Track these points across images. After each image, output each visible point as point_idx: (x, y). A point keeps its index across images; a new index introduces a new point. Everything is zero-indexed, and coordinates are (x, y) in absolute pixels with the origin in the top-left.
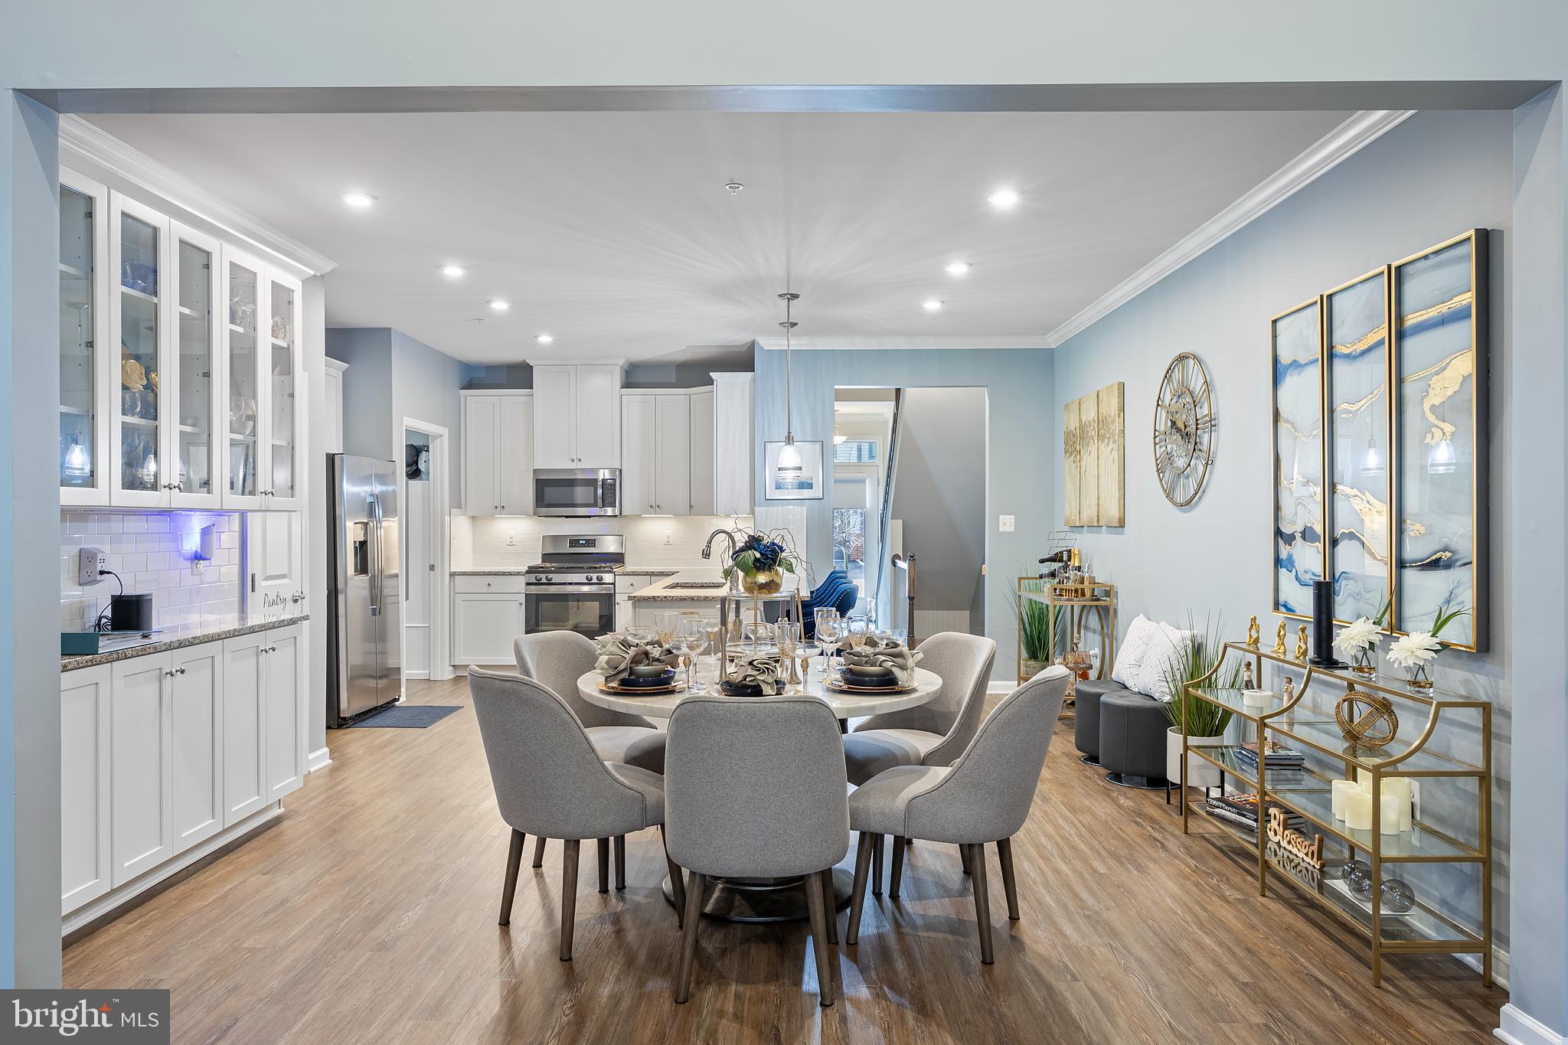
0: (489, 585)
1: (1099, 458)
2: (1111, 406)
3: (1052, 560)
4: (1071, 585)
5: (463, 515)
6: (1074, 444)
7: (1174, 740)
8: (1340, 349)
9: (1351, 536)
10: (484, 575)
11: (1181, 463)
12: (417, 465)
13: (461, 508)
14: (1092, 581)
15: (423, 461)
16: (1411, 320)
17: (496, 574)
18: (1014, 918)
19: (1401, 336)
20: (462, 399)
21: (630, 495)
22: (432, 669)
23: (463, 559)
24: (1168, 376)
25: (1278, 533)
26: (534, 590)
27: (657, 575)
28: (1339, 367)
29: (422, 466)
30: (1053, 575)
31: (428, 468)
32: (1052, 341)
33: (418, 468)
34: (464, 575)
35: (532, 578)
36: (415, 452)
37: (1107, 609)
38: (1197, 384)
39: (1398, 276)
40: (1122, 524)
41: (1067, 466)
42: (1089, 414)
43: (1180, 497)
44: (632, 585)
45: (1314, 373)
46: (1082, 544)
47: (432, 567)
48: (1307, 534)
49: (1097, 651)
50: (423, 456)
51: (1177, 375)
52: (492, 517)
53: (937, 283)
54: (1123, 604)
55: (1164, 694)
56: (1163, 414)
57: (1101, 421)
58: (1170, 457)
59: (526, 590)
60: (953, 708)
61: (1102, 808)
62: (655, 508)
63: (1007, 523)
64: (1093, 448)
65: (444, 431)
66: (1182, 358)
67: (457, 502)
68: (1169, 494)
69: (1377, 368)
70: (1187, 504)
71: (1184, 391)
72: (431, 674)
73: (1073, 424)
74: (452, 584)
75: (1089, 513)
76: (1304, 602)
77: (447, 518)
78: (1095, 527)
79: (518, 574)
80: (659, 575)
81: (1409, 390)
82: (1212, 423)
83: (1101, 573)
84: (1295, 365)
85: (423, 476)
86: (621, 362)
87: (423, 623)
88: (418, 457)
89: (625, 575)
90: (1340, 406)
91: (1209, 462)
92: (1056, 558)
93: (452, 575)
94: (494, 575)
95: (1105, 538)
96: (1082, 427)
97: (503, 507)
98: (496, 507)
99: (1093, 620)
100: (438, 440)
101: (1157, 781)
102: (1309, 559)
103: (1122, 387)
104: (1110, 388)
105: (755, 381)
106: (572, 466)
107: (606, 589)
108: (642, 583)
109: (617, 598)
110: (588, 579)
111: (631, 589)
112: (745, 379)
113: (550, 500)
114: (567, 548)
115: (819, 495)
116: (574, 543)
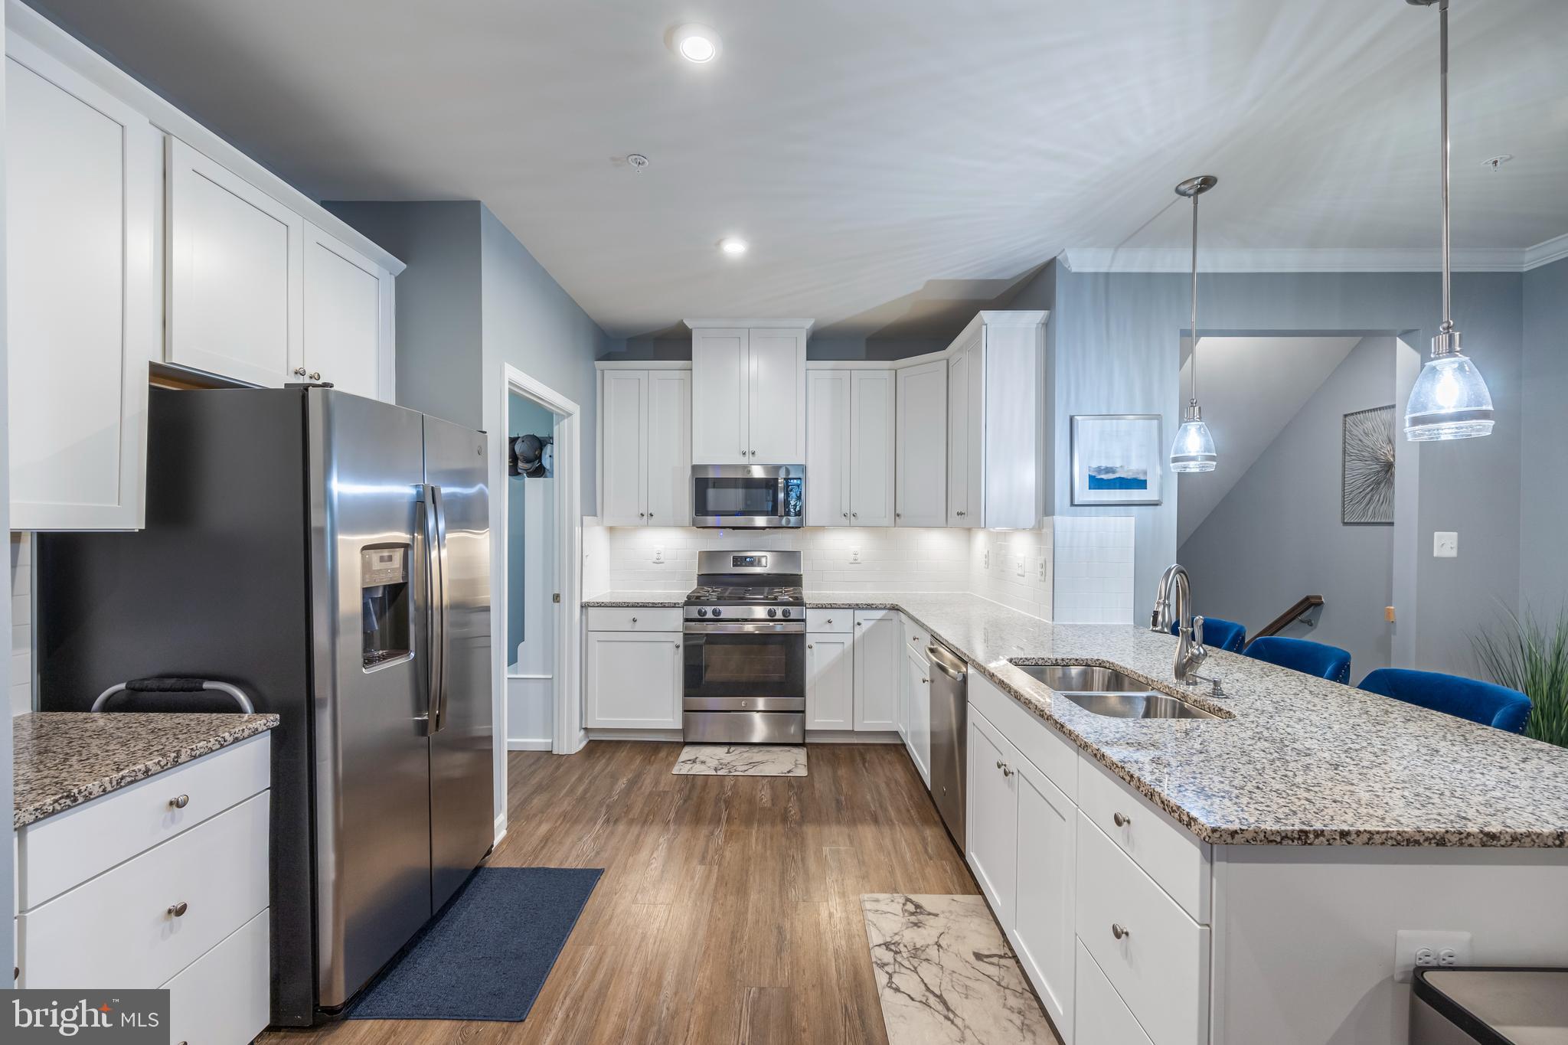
0: (634, 620)
5: (598, 525)
10: (628, 606)
12: (540, 461)
13: (595, 515)
15: (547, 456)
17: (644, 606)
20: (599, 373)
21: (817, 501)
22: (556, 739)
23: (598, 584)
26: (698, 628)
27: (863, 609)
29: (546, 462)
31: (552, 465)
33: (541, 464)
34: (600, 606)
35: (694, 612)
36: (537, 444)
44: (830, 622)
47: (556, 598)
50: (548, 449)
52: (637, 528)
59: (686, 628)
62: (850, 518)
65: (574, 408)
67: (591, 506)
72: (554, 745)
74: (584, 617)
77: (578, 530)
79: (674, 606)
80: (866, 609)
85: (548, 474)
86: (809, 324)
87: (544, 674)
88: (541, 450)
89: (819, 608)
93: (585, 606)
94: (641, 607)
97: (651, 515)
98: (642, 515)
100: (566, 420)
105: (1048, 326)
106: (743, 461)
107: (792, 628)
108: (842, 619)
109: (810, 640)
110: (771, 613)
111: (827, 628)
112: (1030, 319)
113: (711, 507)
114: (729, 568)
115: (1155, 497)
116: (739, 561)
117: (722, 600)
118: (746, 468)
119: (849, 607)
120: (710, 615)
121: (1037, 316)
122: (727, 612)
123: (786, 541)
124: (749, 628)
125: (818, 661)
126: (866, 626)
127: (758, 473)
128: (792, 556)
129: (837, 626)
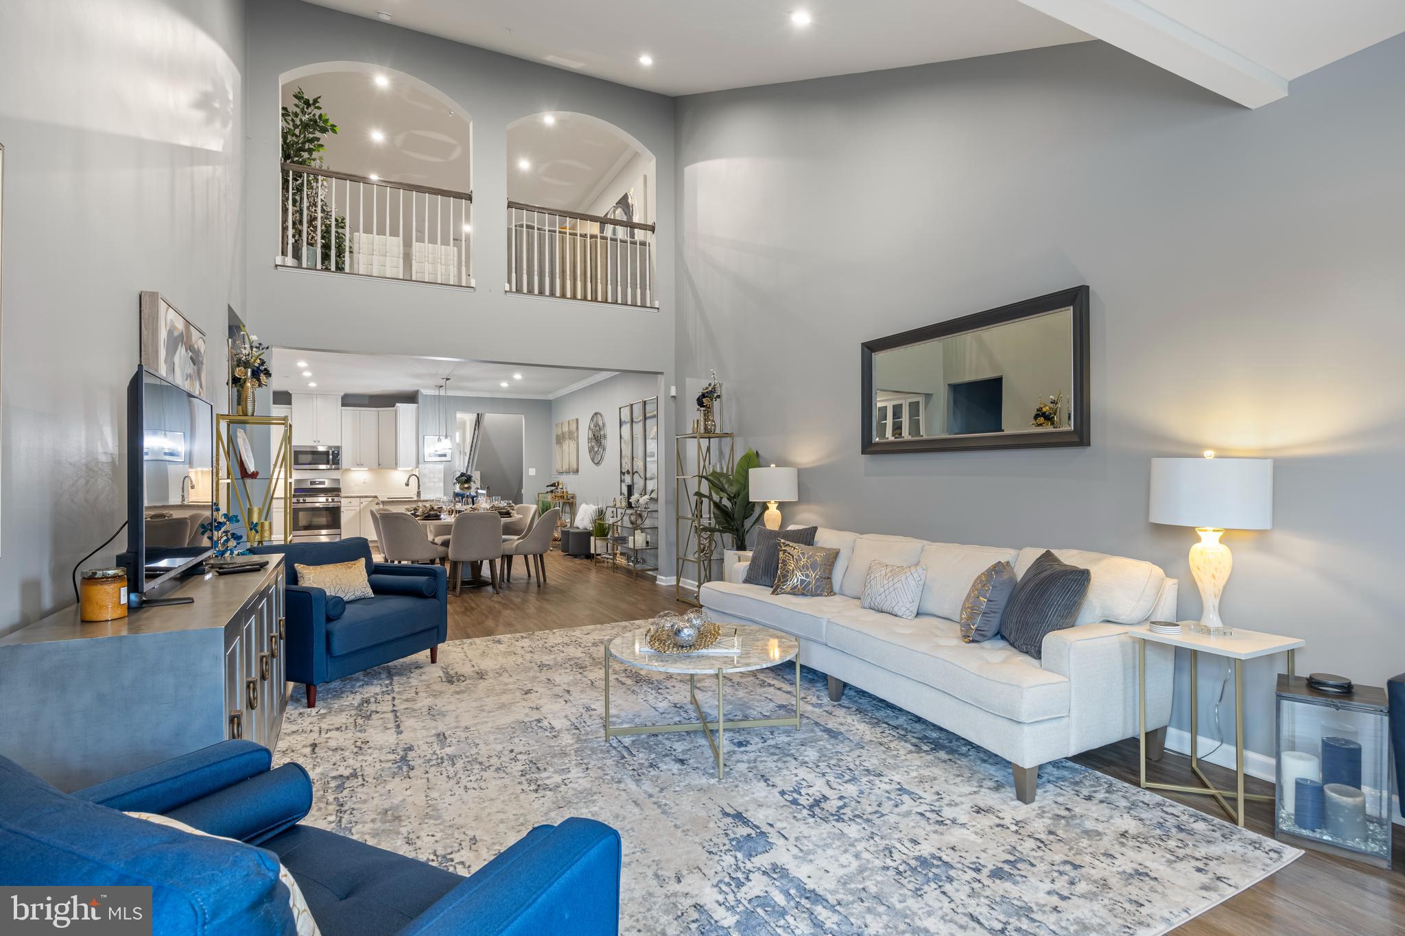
1: (569, 446)
2: (573, 427)
3: (552, 486)
4: (559, 494)
6: (560, 439)
7: (592, 539)
8: (635, 420)
9: (637, 472)
11: (596, 449)
14: (567, 492)
16: (648, 415)
18: (545, 580)
19: (645, 419)
21: (345, 459)
24: (592, 419)
25: (621, 472)
26: (297, 506)
27: (364, 497)
28: (634, 424)
30: (552, 492)
32: (551, 397)
35: (294, 500)
37: (572, 503)
38: (600, 423)
39: (645, 403)
40: (577, 471)
41: (556, 448)
42: (566, 429)
43: (596, 461)
44: (351, 503)
45: (629, 425)
46: (563, 479)
48: (628, 472)
49: (569, 520)
51: (595, 419)
53: (510, 379)
54: (578, 501)
55: (590, 527)
56: (590, 432)
57: (570, 432)
58: (593, 447)
60: (523, 527)
61: (570, 564)
62: (360, 465)
63: (532, 472)
64: (567, 442)
66: (596, 414)
68: (593, 460)
69: (641, 424)
70: (598, 464)
71: (597, 425)
73: (560, 432)
75: (565, 467)
76: (625, 490)
78: (568, 472)
81: (647, 433)
82: (605, 437)
83: (570, 490)
84: (625, 422)
86: (342, 394)
89: (347, 498)
90: (634, 436)
91: (604, 450)
92: (553, 485)
95: (572, 477)
96: (563, 434)
99: (568, 509)
101: (589, 556)
102: (628, 479)
103: (577, 420)
104: (573, 420)
105: (418, 408)
106: (314, 444)
107: (335, 505)
108: (356, 502)
109: (342, 509)
110: (327, 500)
111: (349, 505)
112: (412, 406)
113: (300, 462)
114: (308, 486)
115: (450, 459)
116: (312, 483)
117: (306, 496)
118: (315, 447)
119: (358, 497)
120: (301, 501)
121: (416, 405)
122: (308, 499)
123: (335, 475)
124: (317, 505)
125: (345, 517)
126: (364, 504)
127: (321, 449)
128: (338, 481)
129: (353, 504)
